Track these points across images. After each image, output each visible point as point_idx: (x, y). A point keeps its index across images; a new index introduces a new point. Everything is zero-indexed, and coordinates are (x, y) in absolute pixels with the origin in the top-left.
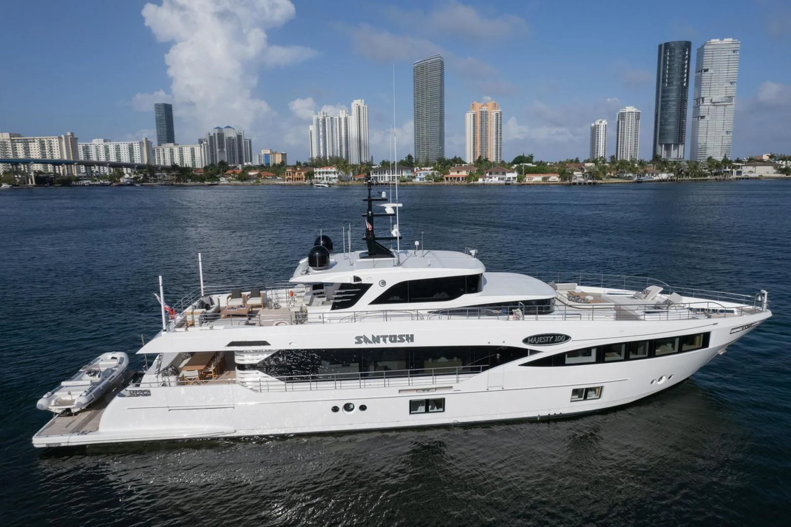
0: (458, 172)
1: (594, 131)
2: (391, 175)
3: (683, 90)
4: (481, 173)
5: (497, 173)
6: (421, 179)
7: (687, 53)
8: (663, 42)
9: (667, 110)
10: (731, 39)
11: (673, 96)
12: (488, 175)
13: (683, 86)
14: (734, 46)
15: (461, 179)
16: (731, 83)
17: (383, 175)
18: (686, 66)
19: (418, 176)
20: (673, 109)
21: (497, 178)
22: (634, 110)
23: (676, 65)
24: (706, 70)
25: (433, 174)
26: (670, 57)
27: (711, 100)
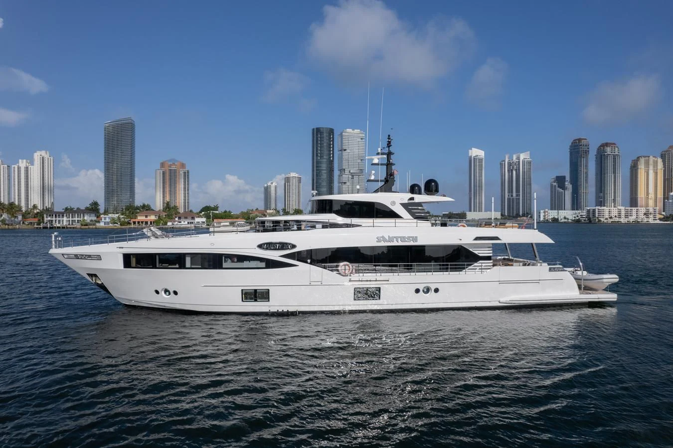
0: (146, 216)
1: (267, 190)
2: (71, 219)
3: (331, 163)
4: (170, 217)
5: (186, 218)
6: (105, 223)
7: (332, 136)
8: (315, 127)
9: (320, 176)
10: (359, 130)
11: (324, 166)
12: (177, 219)
13: (330, 160)
14: (361, 135)
15: (149, 223)
16: (361, 160)
17: (61, 219)
18: (332, 146)
19: (103, 220)
20: (324, 175)
21: (186, 223)
22: (297, 175)
23: (325, 144)
24: (345, 150)
25: (119, 218)
26: (320, 138)
27: (350, 171)
